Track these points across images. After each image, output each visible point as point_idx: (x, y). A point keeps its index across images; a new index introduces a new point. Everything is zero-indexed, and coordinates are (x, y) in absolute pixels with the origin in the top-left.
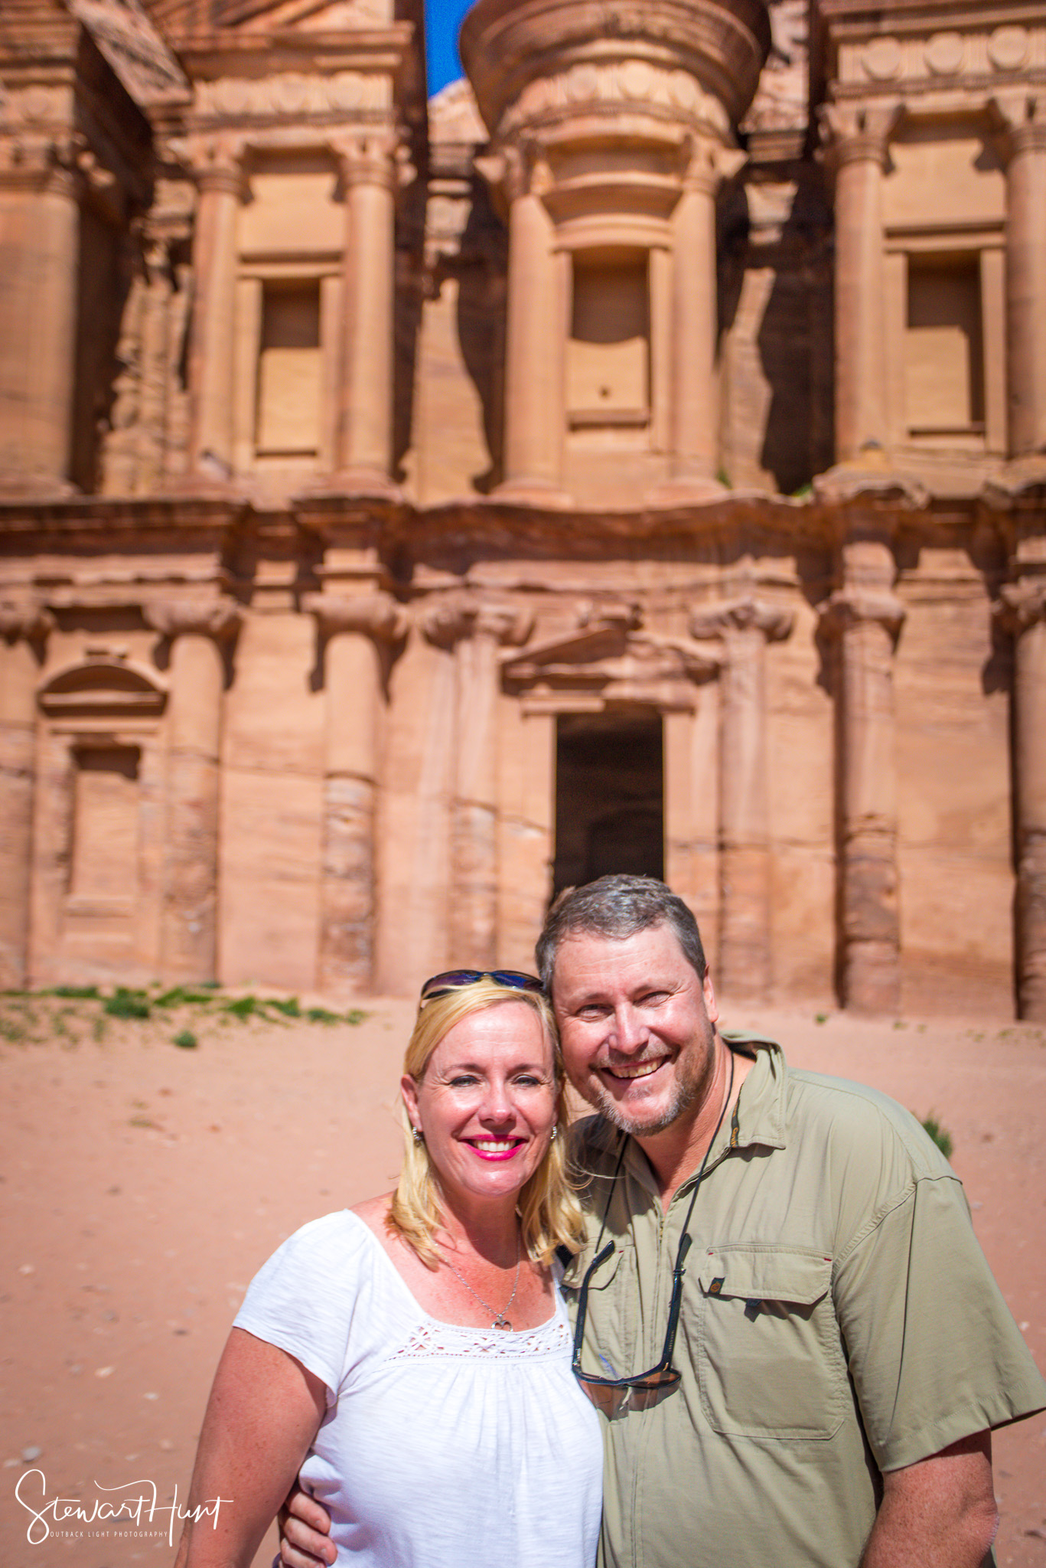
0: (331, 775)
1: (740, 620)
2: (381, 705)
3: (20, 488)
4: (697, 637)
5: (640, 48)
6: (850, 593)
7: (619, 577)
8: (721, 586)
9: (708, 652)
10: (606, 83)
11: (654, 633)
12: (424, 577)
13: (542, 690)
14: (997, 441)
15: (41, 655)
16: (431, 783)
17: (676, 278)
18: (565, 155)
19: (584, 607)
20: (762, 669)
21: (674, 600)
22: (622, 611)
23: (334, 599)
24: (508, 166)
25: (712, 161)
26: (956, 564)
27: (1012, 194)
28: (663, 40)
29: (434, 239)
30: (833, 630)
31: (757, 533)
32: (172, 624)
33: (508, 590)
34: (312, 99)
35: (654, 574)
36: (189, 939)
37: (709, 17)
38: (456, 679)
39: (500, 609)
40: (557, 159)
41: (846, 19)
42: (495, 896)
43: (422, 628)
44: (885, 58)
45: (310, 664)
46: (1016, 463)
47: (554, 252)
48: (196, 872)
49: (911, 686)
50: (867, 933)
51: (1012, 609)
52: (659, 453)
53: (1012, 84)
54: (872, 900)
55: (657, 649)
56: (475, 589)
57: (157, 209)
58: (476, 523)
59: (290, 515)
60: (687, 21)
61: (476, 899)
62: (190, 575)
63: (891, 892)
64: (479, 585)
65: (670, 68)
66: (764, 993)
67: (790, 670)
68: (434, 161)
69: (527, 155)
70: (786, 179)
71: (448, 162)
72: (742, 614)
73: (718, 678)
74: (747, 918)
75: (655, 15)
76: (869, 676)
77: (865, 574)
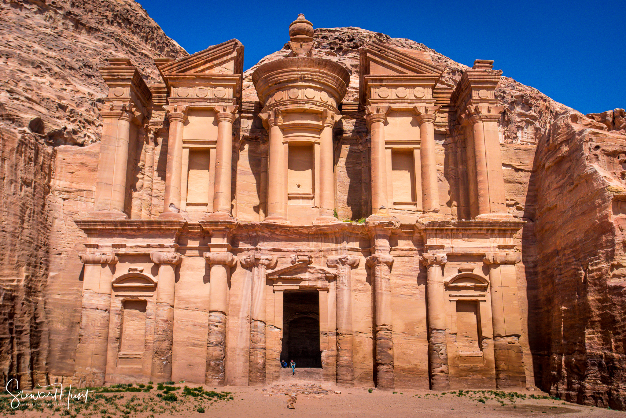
0: (210, 312)
1: (343, 262)
2: (228, 288)
3: (109, 215)
4: (328, 266)
5: (311, 84)
6: (377, 254)
7: (304, 246)
8: (336, 250)
9: (333, 271)
10: (301, 94)
11: (316, 265)
12: (242, 245)
13: (280, 283)
14: (420, 207)
15: (113, 271)
16: (244, 313)
17: (322, 153)
18: (287, 114)
19: (293, 256)
20: (350, 277)
21: (322, 254)
22: (306, 258)
23: (214, 254)
24: (269, 116)
25: (333, 117)
26: (408, 244)
27: (421, 133)
28: (318, 82)
29: (242, 131)
30: (371, 265)
31: (348, 234)
32: (159, 261)
33: (269, 251)
34: (209, 94)
35: (315, 246)
36: (162, 367)
37: (332, 77)
38: (253, 280)
39: (266, 257)
40: (285, 114)
41: (373, 80)
42: (264, 351)
43: (241, 263)
44: (384, 92)
45: (204, 274)
46: (426, 214)
47: (283, 143)
48: (165, 344)
49: (395, 283)
50: (383, 363)
51: (425, 260)
52: (317, 207)
53: (420, 103)
54: (385, 352)
55: (316, 270)
56: (259, 251)
57: (152, 118)
58: (259, 229)
59: (200, 225)
60: (325, 77)
61: (259, 352)
62: (166, 244)
63: (390, 349)
64: (260, 249)
65: (320, 90)
66: (351, 382)
67: (358, 277)
68: (243, 107)
69: (275, 113)
70: (353, 118)
71: (247, 107)
72: (343, 260)
73: (336, 280)
74: (346, 358)
75: (316, 75)
76: (383, 280)
77: (381, 248)
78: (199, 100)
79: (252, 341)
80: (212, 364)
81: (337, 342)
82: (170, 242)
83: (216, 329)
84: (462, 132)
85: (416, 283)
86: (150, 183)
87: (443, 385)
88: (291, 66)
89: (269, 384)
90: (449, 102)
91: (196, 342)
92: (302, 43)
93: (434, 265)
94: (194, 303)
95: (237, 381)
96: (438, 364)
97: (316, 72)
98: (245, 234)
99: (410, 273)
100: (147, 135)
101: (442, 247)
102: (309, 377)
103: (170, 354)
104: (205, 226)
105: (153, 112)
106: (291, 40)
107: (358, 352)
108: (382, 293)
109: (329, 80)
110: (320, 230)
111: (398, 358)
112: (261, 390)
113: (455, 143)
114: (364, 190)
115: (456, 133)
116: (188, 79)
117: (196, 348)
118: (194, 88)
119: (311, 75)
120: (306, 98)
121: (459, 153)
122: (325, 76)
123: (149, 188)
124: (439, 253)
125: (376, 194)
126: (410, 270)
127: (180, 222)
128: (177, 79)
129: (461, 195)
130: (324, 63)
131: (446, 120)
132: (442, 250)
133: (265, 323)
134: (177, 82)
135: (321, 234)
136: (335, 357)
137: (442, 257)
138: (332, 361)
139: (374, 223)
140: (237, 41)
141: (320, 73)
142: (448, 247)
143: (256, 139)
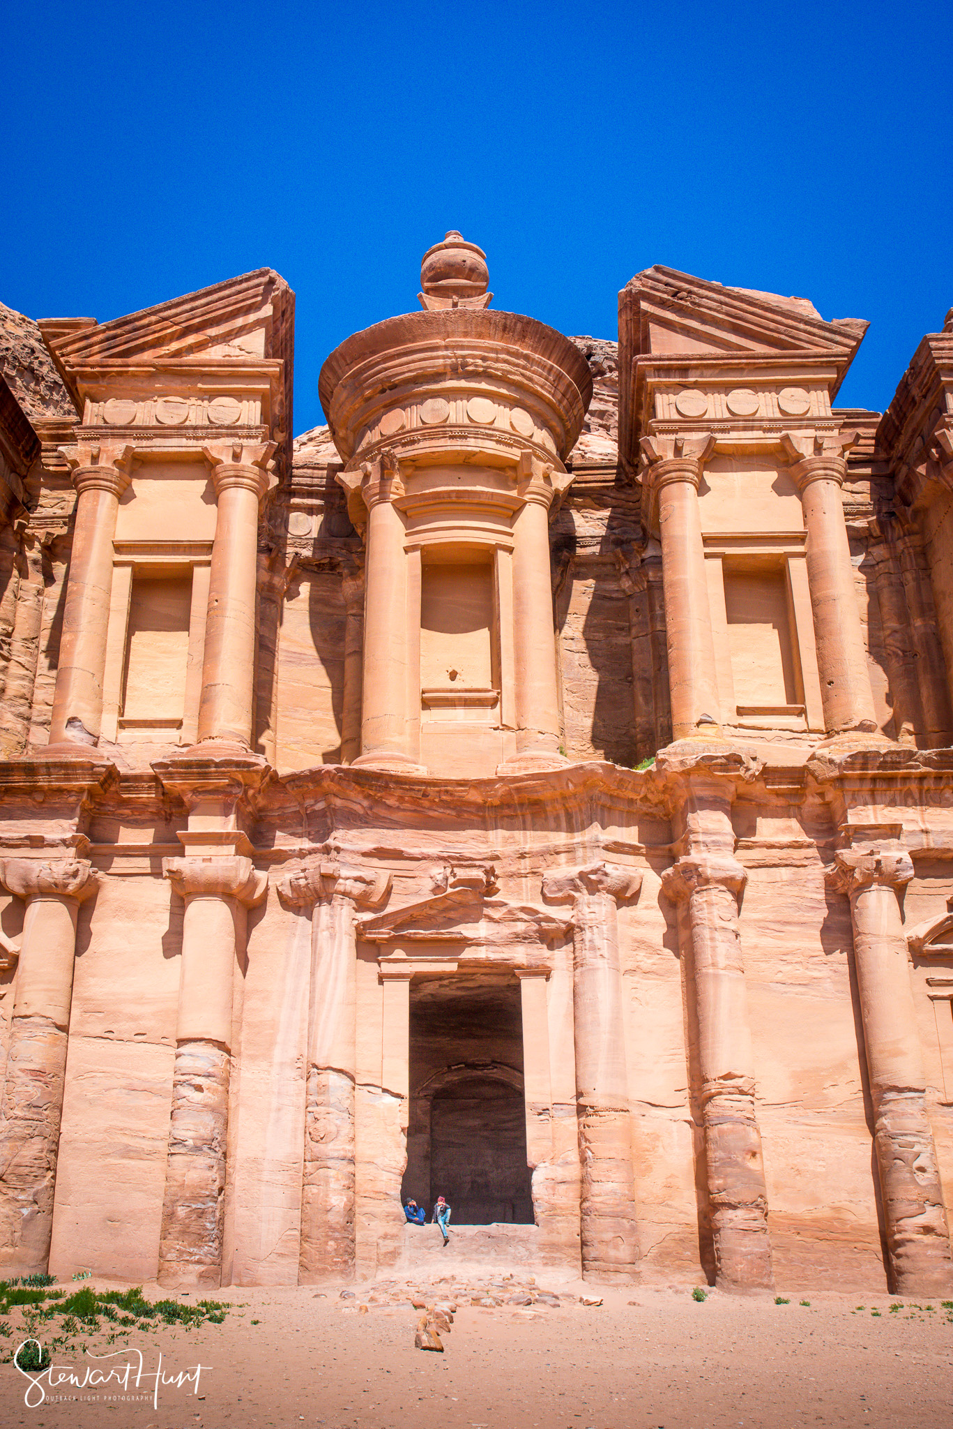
0: (182, 1042)
1: (590, 882)
2: (239, 971)
4: (547, 901)
5: (484, 386)
6: (695, 856)
7: (470, 842)
8: (570, 850)
9: (562, 914)
10: (455, 411)
11: (510, 896)
12: (283, 841)
13: (399, 954)
14: (817, 721)
16: (287, 1048)
17: (517, 574)
18: (417, 468)
19: (438, 871)
20: (614, 929)
21: (525, 865)
22: (476, 874)
23: (194, 861)
24: (366, 477)
25: (547, 478)
26: (789, 829)
27: (808, 514)
28: (502, 380)
29: (293, 545)
30: (678, 894)
31: (605, 800)
32: (27, 886)
33: (365, 854)
34: (192, 416)
35: (506, 840)
36: (18, 1226)
37: (544, 367)
38: (314, 942)
39: (356, 874)
40: (409, 471)
41: (659, 370)
42: (351, 1168)
43: (279, 893)
44: (693, 403)
45: (166, 928)
46: (836, 739)
47: (407, 550)
48: (35, 1148)
49: (756, 947)
50: (733, 1200)
51: (847, 871)
52: (509, 728)
53: (800, 428)
54: (737, 1164)
55: (510, 912)
56: (334, 853)
57: (40, 510)
58: (335, 788)
59: (155, 778)
60: (524, 368)
61: (332, 1173)
62: (49, 836)
63: (754, 1154)
64: (338, 850)
65: (512, 403)
66: (631, 1267)
67: (640, 932)
68: (295, 480)
69: (383, 466)
70: (604, 506)
71: (308, 481)
72: (593, 877)
73: (572, 940)
74: (610, 1186)
75: (497, 360)
76: (717, 935)
77: (708, 839)
78: (162, 431)
79: (313, 1136)
80: (181, 1212)
81: (582, 1137)
82: (61, 828)
83: (197, 1096)
84: (916, 527)
85: (819, 945)
86: (25, 683)
87: (937, 1276)
88: (425, 337)
89: (365, 1278)
90: (871, 450)
91: (134, 1143)
92: (455, 298)
93: (874, 886)
94: (133, 1018)
95: (262, 1270)
96: (911, 1202)
97: (496, 351)
98: (292, 807)
99: (797, 916)
100: (21, 553)
101: (894, 831)
102: (493, 1254)
103: (46, 1182)
104: (170, 776)
105: (44, 491)
106: (427, 293)
107: (649, 1169)
108: (716, 976)
109: (535, 377)
110: (518, 790)
111: (777, 1186)
112: (335, 1296)
113: (897, 559)
114: (641, 699)
115: (898, 531)
116: (134, 375)
117: (133, 1162)
118: (149, 402)
119: (484, 359)
120: (467, 422)
121: (911, 585)
122: (522, 362)
123: (23, 697)
124: (888, 848)
125: (684, 681)
126: (799, 908)
127: (93, 766)
128: (103, 375)
129: (924, 700)
130: (519, 326)
131: (866, 498)
132: (894, 841)
133: (352, 1079)
134: (104, 383)
135: (522, 805)
136: (578, 1186)
137: (899, 861)
138: (567, 1198)
139: (682, 762)
140: (273, 273)
141: (509, 353)
142: (912, 833)
143: (333, 566)
